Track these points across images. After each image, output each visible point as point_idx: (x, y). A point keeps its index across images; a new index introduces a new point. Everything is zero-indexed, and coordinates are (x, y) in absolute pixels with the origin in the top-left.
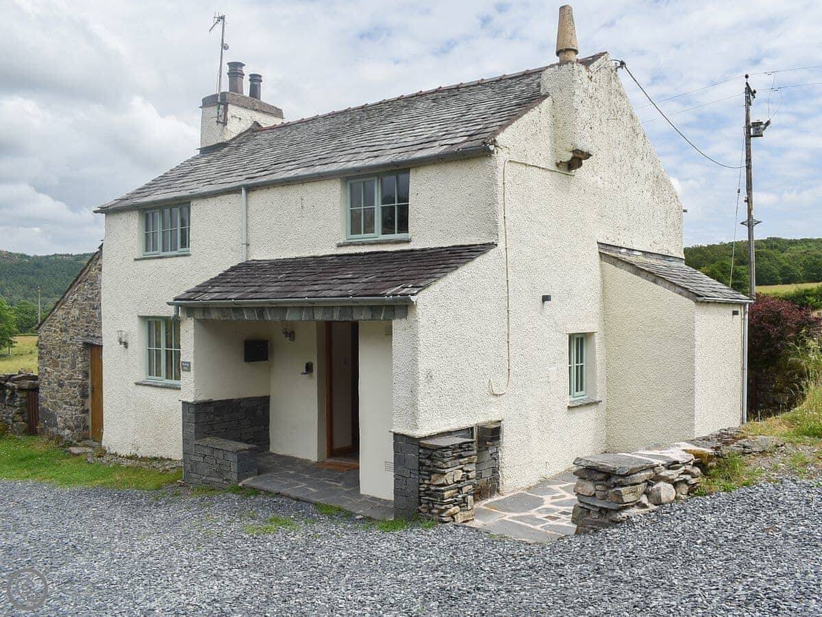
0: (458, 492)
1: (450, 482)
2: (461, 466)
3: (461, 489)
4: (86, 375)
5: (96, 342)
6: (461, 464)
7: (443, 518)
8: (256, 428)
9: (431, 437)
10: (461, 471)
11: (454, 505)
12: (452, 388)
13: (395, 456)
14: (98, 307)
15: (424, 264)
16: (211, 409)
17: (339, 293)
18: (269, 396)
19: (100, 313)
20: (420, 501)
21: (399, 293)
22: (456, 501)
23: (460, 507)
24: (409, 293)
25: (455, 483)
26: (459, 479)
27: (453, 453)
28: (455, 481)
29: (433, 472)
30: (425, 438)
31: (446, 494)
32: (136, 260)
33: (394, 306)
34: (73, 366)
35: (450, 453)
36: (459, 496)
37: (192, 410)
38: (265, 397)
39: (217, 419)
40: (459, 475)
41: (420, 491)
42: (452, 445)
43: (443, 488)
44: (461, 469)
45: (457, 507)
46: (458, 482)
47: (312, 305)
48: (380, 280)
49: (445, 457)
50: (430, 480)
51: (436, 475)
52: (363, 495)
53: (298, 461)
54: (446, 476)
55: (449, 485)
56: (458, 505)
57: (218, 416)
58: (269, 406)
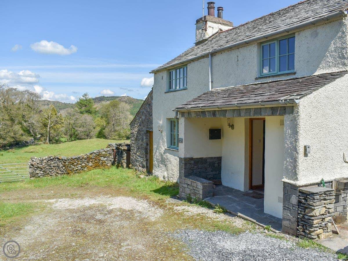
0: (322, 221)
1: (318, 214)
2: (325, 205)
3: (324, 219)
4: (147, 145)
5: (151, 130)
6: (325, 204)
7: (312, 236)
8: (214, 173)
9: (306, 186)
10: (324, 208)
11: (320, 229)
12: (320, 157)
13: (284, 195)
14: (152, 115)
15: (304, 84)
16: (192, 162)
17: (253, 101)
18: (221, 157)
19: (152, 118)
20: (298, 224)
21: (289, 98)
22: (321, 226)
23: (323, 230)
24: (294, 98)
25: (321, 215)
26: (323, 213)
27: (320, 197)
28: (321, 214)
29: (306, 208)
30: (302, 186)
31: (315, 222)
32: (165, 93)
33: (285, 107)
34: (142, 140)
35: (318, 197)
36: (323, 223)
37: (183, 162)
38: (220, 157)
39: (196, 167)
40: (323, 210)
41: (298, 218)
42: (320, 192)
43: (313, 218)
44: (325, 207)
45: (321, 230)
46: (323, 215)
47: (239, 108)
48: (277, 93)
49: (315, 200)
50: (305, 212)
51: (309, 210)
52: (265, 214)
53: (234, 191)
54: (315, 211)
55: (317, 216)
56: (322, 228)
57: (196, 165)
58: (221, 162)
